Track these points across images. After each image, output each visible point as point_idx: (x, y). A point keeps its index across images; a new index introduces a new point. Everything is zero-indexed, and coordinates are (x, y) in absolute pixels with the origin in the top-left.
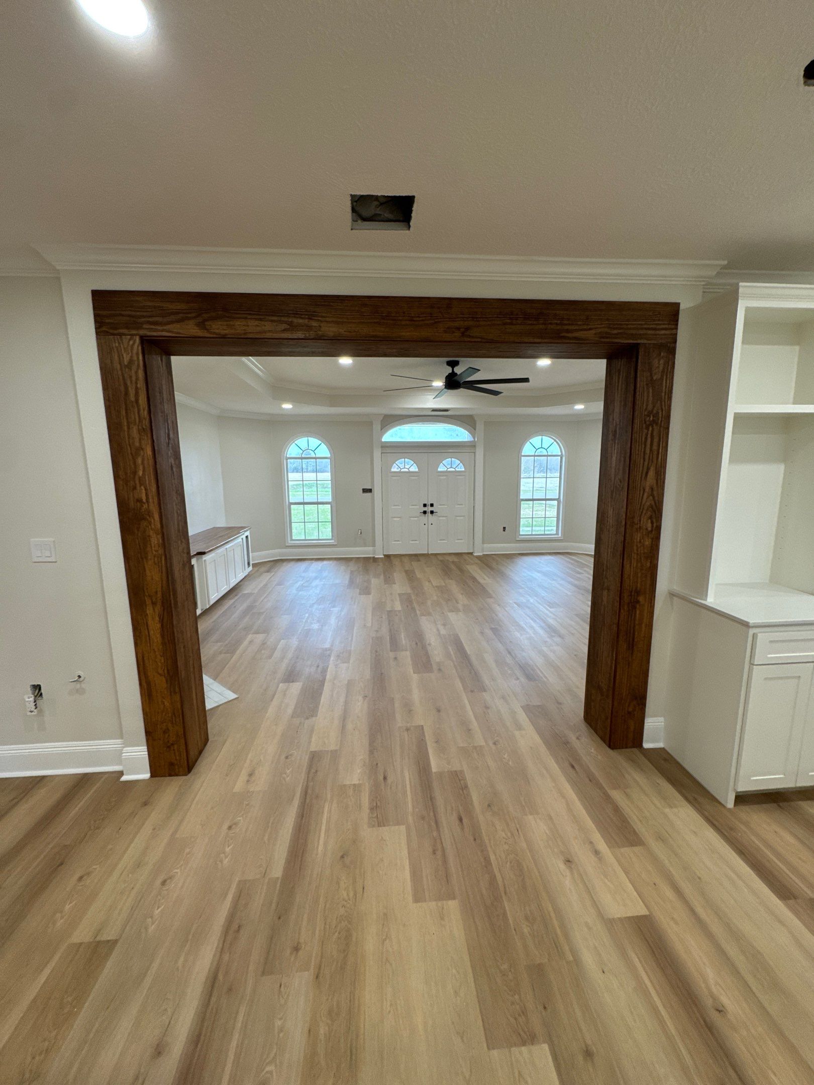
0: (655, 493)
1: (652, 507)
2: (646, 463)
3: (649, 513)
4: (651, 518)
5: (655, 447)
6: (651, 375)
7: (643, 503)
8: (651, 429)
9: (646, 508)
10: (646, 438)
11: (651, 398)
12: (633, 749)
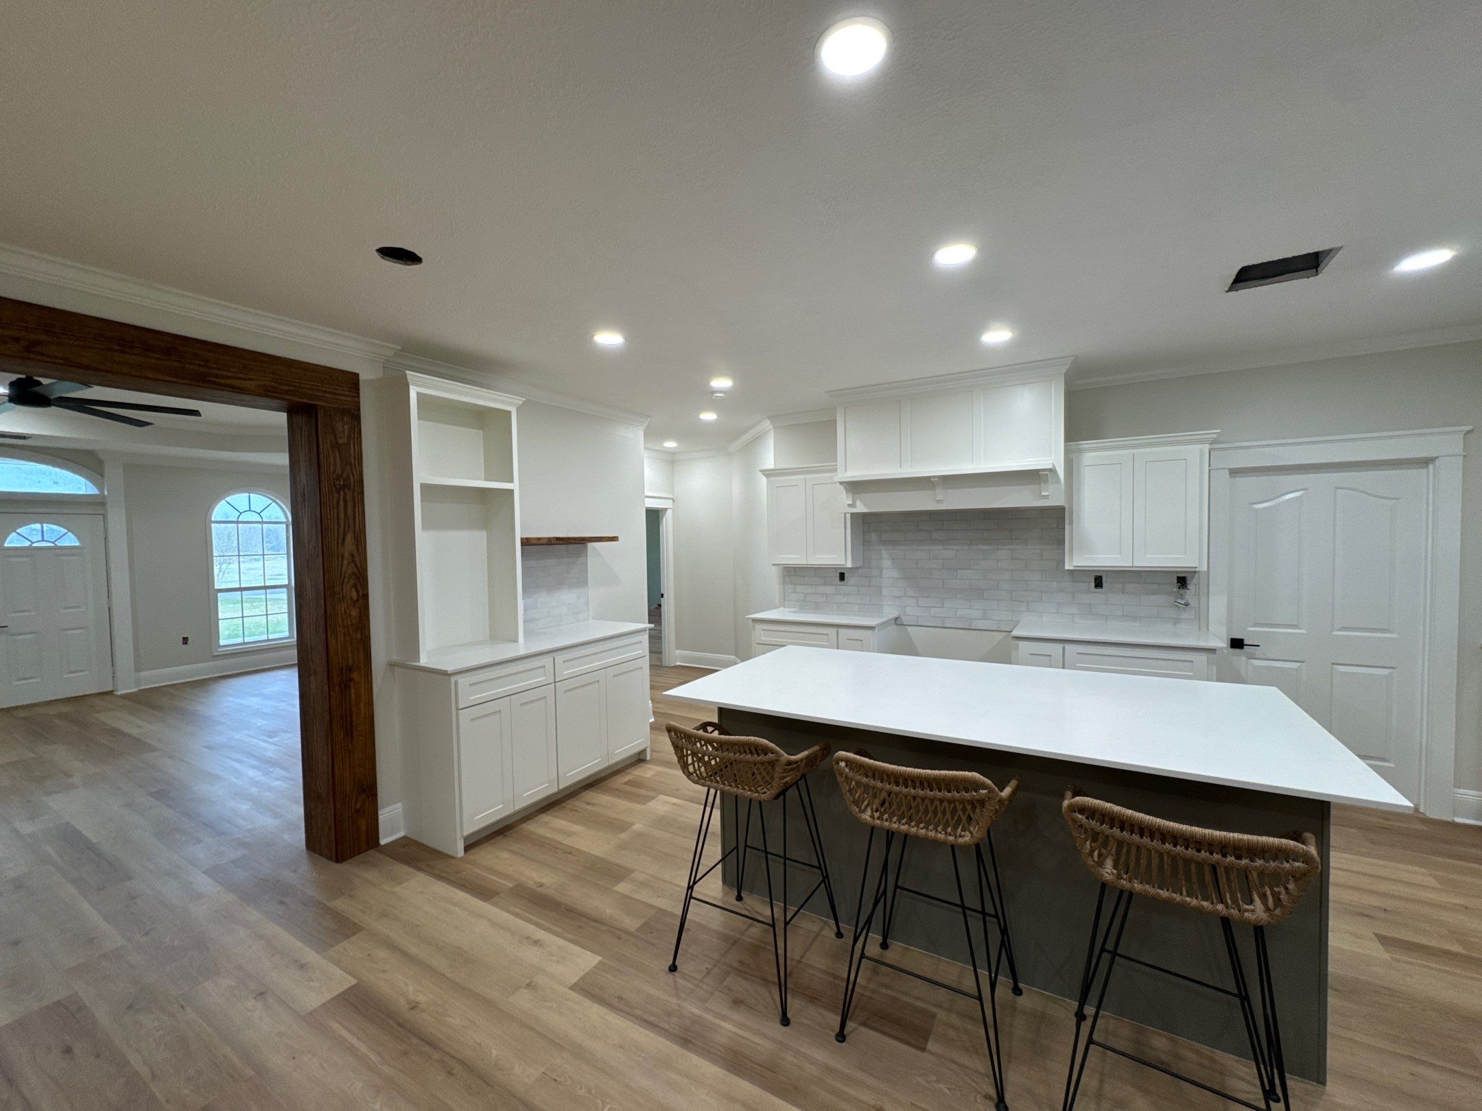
0: (357, 560)
1: (356, 575)
2: (342, 528)
3: (352, 581)
5: (350, 512)
6: (336, 438)
8: (342, 493)
10: (338, 503)
11: (338, 462)
12: (369, 852)
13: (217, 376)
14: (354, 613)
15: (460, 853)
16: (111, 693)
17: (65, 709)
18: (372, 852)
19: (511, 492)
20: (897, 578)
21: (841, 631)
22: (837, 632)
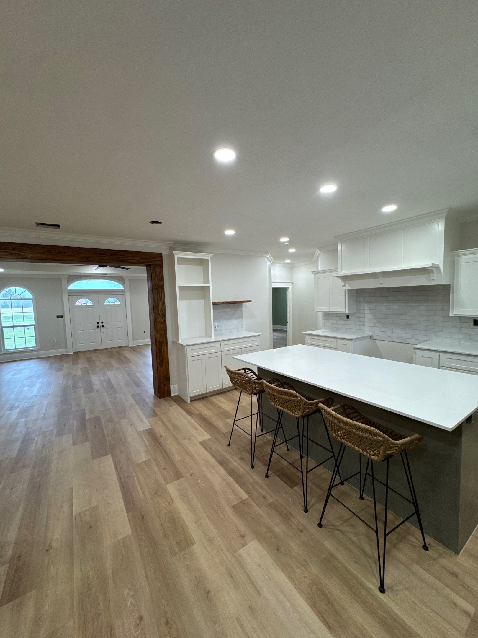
0: (163, 310)
1: (162, 314)
2: (158, 301)
3: (162, 316)
4: (162, 318)
5: (160, 296)
6: (156, 274)
7: (159, 313)
8: (158, 290)
9: (160, 314)
10: (157, 293)
11: (157, 281)
12: (167, 397)
13: (126, 260)
14: (162, 326)
15: (189, 402)
16: (127, 346)
17: (117, 350)
18: (168, 397)
19: (209, 286)
20: (371, 318)
21: (339, 340)
22: (337, 340)
